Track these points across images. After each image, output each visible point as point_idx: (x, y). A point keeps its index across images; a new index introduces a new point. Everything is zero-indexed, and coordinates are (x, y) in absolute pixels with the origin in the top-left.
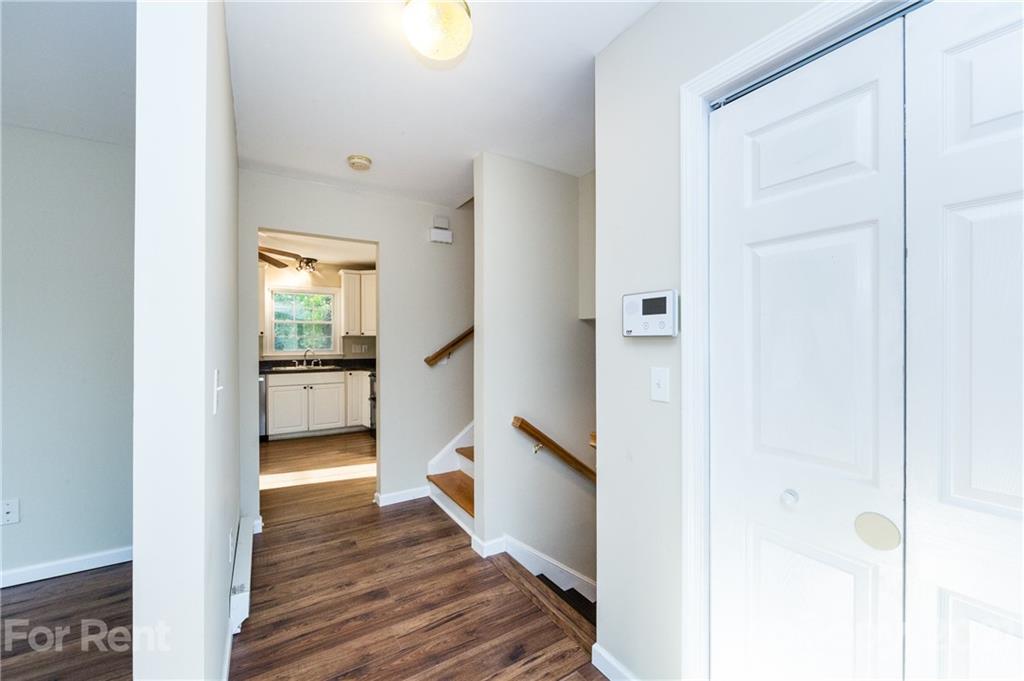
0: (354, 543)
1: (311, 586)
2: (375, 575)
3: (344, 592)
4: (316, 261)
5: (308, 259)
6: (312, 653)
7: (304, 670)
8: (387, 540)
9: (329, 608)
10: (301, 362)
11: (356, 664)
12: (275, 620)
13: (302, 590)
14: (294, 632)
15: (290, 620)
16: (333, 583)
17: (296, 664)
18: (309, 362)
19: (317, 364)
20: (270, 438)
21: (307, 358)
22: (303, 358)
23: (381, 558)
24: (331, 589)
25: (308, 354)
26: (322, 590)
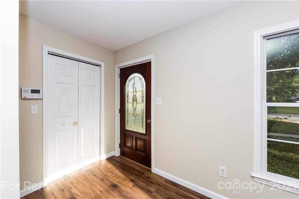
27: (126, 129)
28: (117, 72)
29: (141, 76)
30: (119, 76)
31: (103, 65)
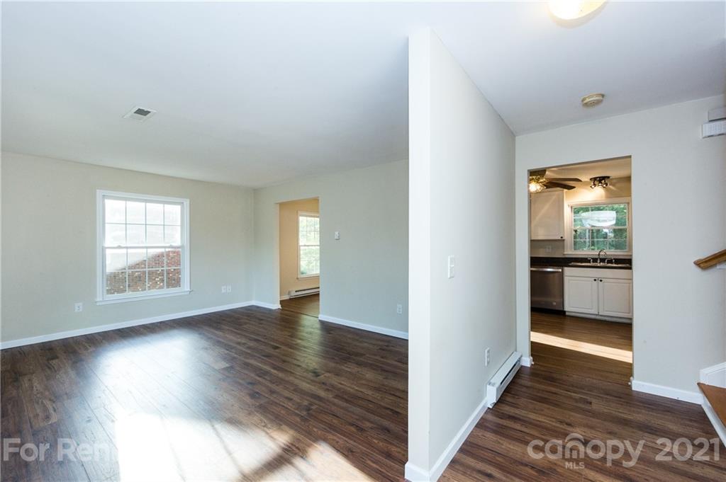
0: (591, 403)
1: (542, 410)
2: (593, 431)
3: (561, 426)
4: (608, 177)
5: (600, 177)
6: (521, 443)
7: (512, 447)
8: (622, 415)
9: (547, 429)
10: (595, 260)
11: (543, 468)
12: (511, 414)
13: (535, 409)
14: (518, 426)
15: (519, 419)
16: (558, 417)
17: (510, 441)
18: (603, 260)
19: (610, 261)
20: (567, 314)
21: (601, 257)
22: (597, 257)
23: (606, 423)
24: (554, 420)
25: (601, 253)
26: (548, 416)
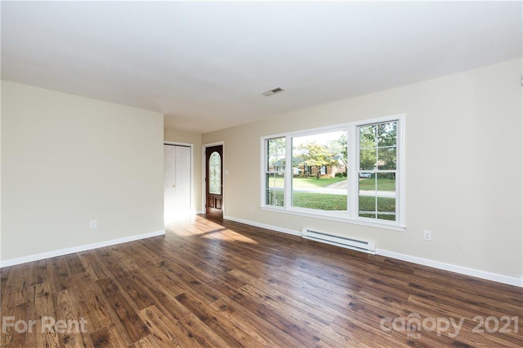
27: (210, 192)
28: (204, 150)
29: (218, 154)
30: (205, 153)
31: (192, 145)
